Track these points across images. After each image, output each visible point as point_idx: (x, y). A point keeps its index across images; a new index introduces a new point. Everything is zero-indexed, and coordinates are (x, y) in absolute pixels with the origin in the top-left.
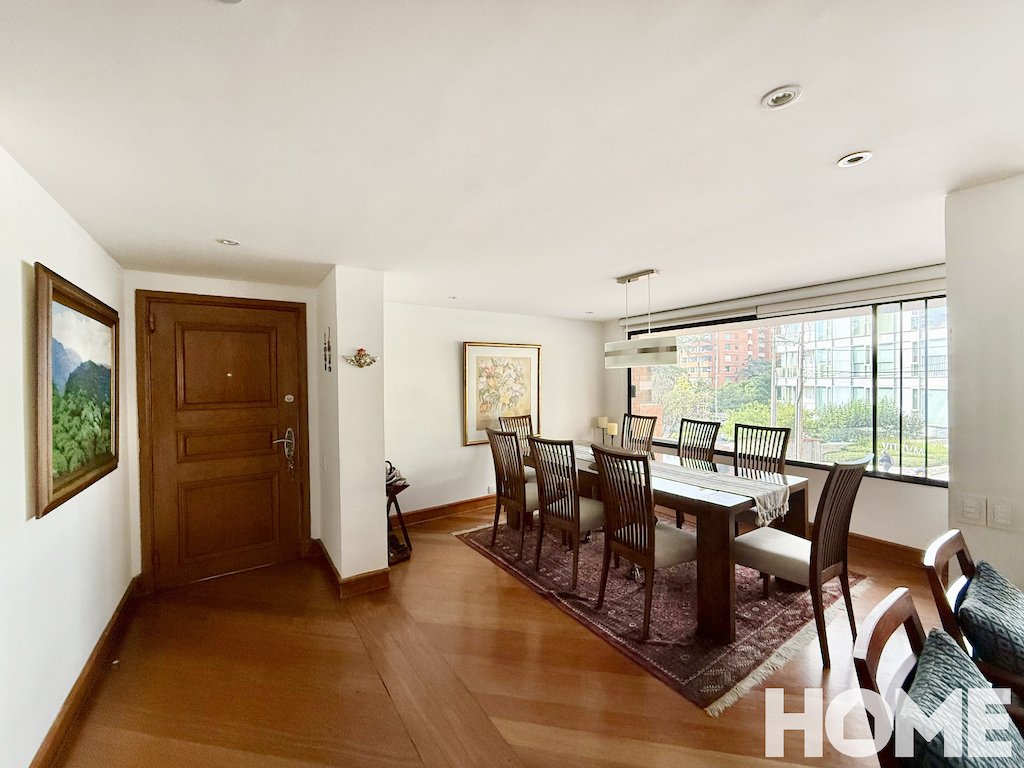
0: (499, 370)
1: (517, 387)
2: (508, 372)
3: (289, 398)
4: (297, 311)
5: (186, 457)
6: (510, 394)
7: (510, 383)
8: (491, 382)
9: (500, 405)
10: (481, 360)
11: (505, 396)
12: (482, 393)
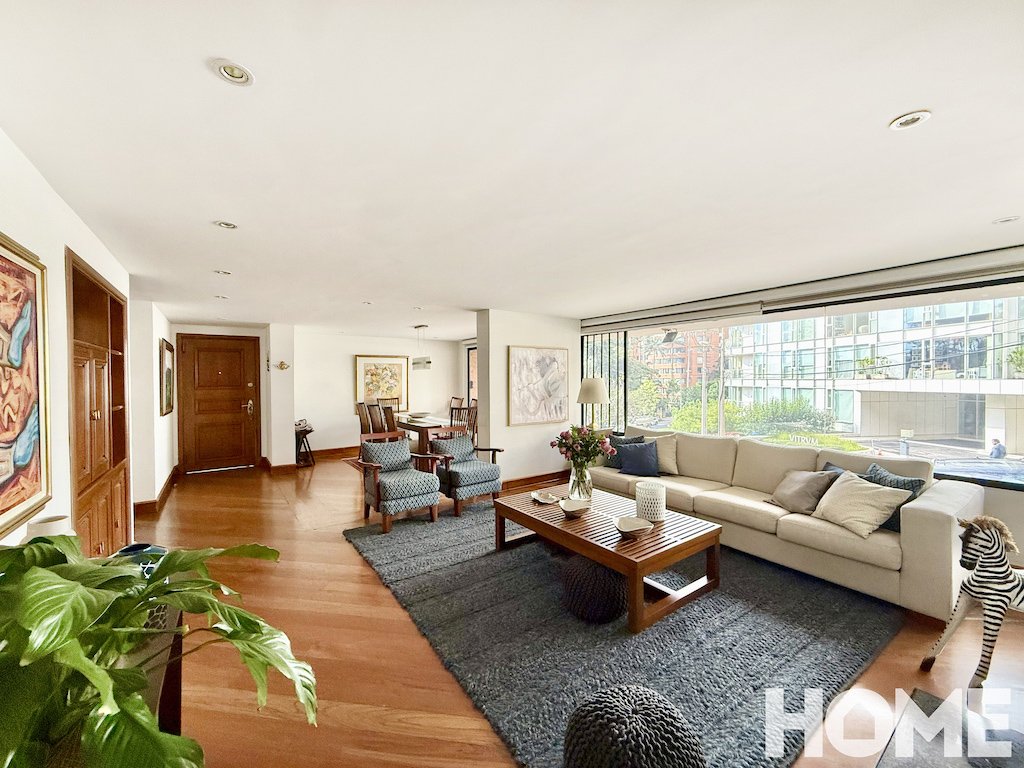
0: (380, 371)
1: (392, 381)
2: (385, 372)
3: (250, 385)
4: (256, 340)
5: (200, 412)
6: (388, 385)
7: (388, 379)
8: (374, 378)
9: (380, 391)
10: (366, 365)
11: (384, 386)
12: (367, 384)
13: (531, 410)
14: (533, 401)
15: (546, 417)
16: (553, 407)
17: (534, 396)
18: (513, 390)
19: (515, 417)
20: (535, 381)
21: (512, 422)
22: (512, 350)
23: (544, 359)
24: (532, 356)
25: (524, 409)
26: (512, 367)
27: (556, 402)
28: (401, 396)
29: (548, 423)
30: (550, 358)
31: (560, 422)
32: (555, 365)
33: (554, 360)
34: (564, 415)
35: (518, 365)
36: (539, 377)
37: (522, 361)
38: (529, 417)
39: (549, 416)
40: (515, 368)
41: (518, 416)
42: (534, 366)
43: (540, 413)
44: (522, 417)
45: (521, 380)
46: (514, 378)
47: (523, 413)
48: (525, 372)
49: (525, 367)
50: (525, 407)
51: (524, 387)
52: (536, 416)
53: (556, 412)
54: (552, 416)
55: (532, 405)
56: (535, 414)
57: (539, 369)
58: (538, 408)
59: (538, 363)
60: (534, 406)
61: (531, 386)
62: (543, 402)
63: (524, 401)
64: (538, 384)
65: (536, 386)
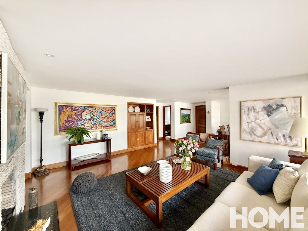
13: (259, 134)
14: (259, 129)
15: (273, 140)
16: (280, 135)
20: (261, 118)
21: (243, 138)
22: (242, 103)
23: (270, 106)
24: (259, 106)
27: (285, 132)
29: (275, 144)
30: (277, 105)
31: (289, 145)
33: (282, 105)
36: (266, 116)
37: (250, 108)
38: (256, 137)
39: (276, 140)
40: (245, 112)
41: (247, 136)
42: (260, 110)
43: (266, 137)
44: (250, 137)
45: (249, 118)
46: (244, 117)
47: (251, 135)
48: (252, 114)
49: (253, 111)
50: (253, 132)
51: (252, 122)
52: (263, 138)
53: (285, 139)
54: (279, 141)
55: (259, 132)
56: (261, 137)
57: (265, 112)
58: (265, 134)
59: (264, 108)
60: (261, 132)
61: (258, 121)
62: (270, 131)
63: (252, 129)
64: (265, 120)
65: (262, 121)
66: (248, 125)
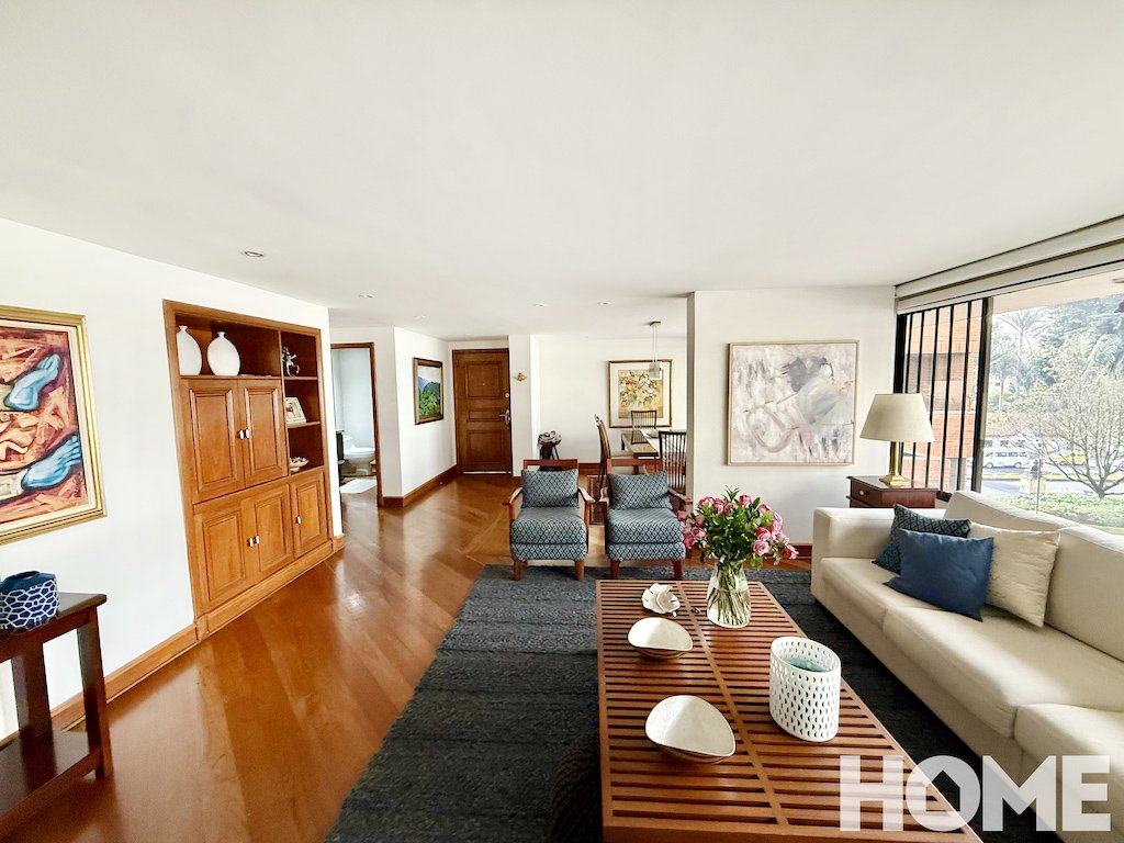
0: (636, 379)
2: (643, 379)
3: (507, 395)
5: (470, 420)
7: (646, 387)
8: (630, 387)
9: (637, 402)
10: (621, 372)
11: (641, 396)
12: (622, 394)
13: (771, 443)
14: (774, 429)
15: (802, 456)
16: (817, 440)
17: (778, 422)
18: (736, 410)
19: (739, 452)
20: (779, 396)
21: (733, 459)
22: (734, 350)
23: (799, 362)
24: (776, 359)
25: (756, 439)
26: (734, 376)
27: (827, 431)
28: (661, 409)
29: (806, 464)
30: (814, 359)
31: (833, 465)
32: (827, 370)
33: (824, 362)
34: (842, 455)
35: (745, 372)
36: (789, 391)
37: (755, 366)
38: (766, 453)
39: (808, 453)
40: (740, 377)
41: (745, 452)
42: (778, 373)
43: (788, 449)
44: (751, 453)
45: (751, 396)
46: (738, 393)
47: (753, 446)
48: (759, 384)
49: (760, 375)
50: (757, 437)
51: (757, 408)
52: (781, 453)
53: (825, 449)
54: (815, 455)
55: (773, 436)
56: (777, 449)
57: (789, 378)
58: (785, 442)
59: (788, 368)
60: (777, 438)
61: (772, 406)
62: (797, 431)
63: (756, 428)
64: (787, 402)
65: (782, 406)
66: (748, 417)
